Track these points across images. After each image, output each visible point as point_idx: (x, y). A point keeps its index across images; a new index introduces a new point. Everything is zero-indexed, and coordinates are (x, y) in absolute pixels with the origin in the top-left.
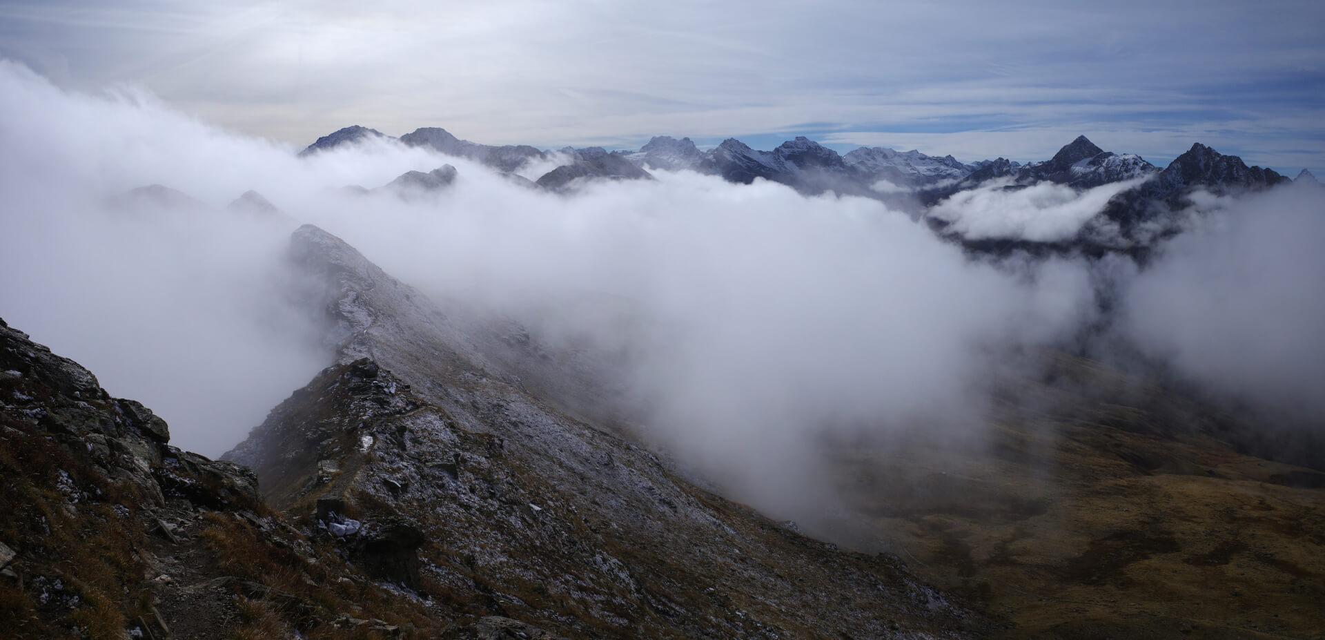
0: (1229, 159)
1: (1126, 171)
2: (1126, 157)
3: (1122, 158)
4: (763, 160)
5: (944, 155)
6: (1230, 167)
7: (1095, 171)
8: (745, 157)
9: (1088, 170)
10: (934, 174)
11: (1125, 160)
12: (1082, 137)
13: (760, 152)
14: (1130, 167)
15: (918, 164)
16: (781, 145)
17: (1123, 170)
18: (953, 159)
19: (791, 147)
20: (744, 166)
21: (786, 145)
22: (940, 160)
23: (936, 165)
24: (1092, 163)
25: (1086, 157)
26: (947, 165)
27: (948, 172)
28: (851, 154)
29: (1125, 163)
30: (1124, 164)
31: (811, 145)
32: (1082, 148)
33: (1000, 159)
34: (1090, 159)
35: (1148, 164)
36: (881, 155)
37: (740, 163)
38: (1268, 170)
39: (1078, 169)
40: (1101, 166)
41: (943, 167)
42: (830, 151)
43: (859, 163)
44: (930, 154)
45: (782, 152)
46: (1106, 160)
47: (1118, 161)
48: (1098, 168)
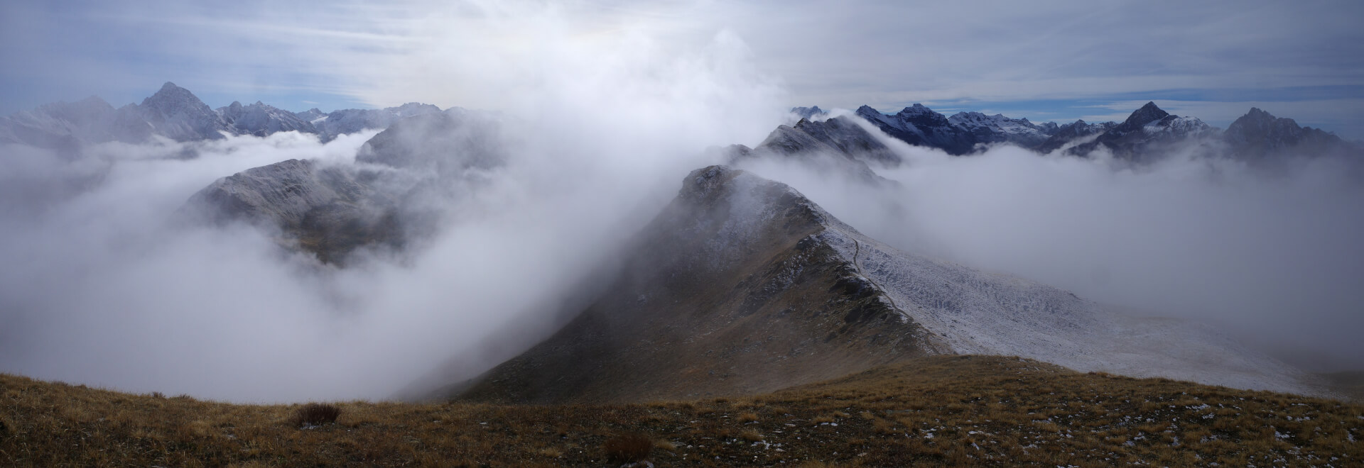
0: (1284, 122)
1: (1190, 130)
2: (1189, 119)
3: (1185, 120)
4: (891, 123)
7: (1164, 131)
8: (876, 119)
9: (1158, 130)
10: (1016, 133)
11: (1188, 121)
12: (1151, 103)
13: (887, 116)
14: (1192, 127)
15: (1003, 125)
16: (902, 110)
17: (1187, 129)
19: (911, 112)
21: (906, 110)
22: (1018, 122)
23: (1016, 126)
24: (1161, 124)
25: (1155, 119)
26: (1025, 126)
27: (1027, 131)
28: (955, 116)
30: (1188, 125)
31: (926, 110)
32: (1151, 112)
34: (1160, 120)
35: (1208, 124)
36: (976, 118)
39: (1150, 128)
40: (1169, 126)
41: (1022, 127)
43: (961, 124)
44: (1011, 117)
45: (903, 116)
46: (1173, 122)
47: (1182, 122)
48: (1166, 128)
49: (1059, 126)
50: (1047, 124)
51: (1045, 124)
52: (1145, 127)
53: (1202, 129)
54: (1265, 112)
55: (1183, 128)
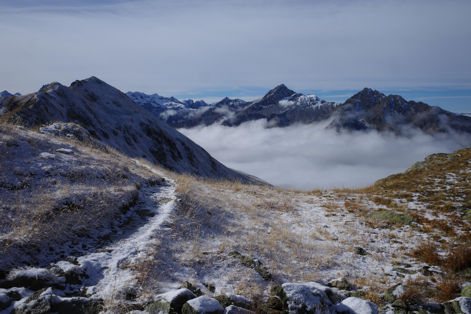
2: (311, 96)
3: (308, 97)
11: (311, 98)
12: (282, 85)
24: (291, 100)
25: (286, 96)
27: (178, 106)
30: (311, 101)
32: (284, 91)
36: (140, 96)
40: (298, 101)
41: (173, 103)
46: (300, 98)
47: (306, 98)
48: (296, 102)
49: (194, 102)
50: (187, 101)
51: (186, 101)
52: (280, 102)
53: (322, 103)
54: (375, 90)
55: (308, 103)
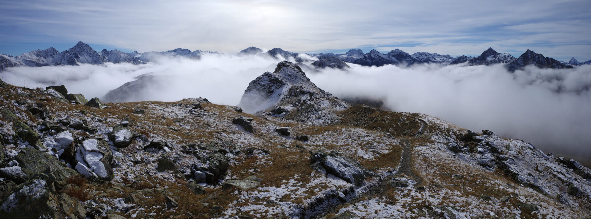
0: (538, 55)
1: (505, 59)
3: (504, 55)
4: (384, 57)
5: (446, 54)
6: (539, 57)
7: (494, 60)
8: (378, 56)
9: (492, 59)
12: (490, 48)
13: (384, 54)
15: (437, 58)
16: (390, 52)
17: (504, 59)
18: (449, 56)
19: (394, 53)
20: (378, 59)
21: (392, 52)
22: (444, 56)
23: (443, 58)
24: (494, 57)
26: (447, 58)
28: (414, 54)
29: (505, 57)
31: (400, 52)
32: (490, 52)
33: (464, 56)
34: (493, 55)
35: (513, 57)
36: (424, 55)
37: (376, 58)
38: (552, 58)
39: (489, 59)
41: (445, 58)
42: (407, 54)
43: (417, 57)
44: (441, 54)
45: (391, 54)
46: (498, 56)
48: (496, 59)
52: (487, 58)
54: (532, 51)
